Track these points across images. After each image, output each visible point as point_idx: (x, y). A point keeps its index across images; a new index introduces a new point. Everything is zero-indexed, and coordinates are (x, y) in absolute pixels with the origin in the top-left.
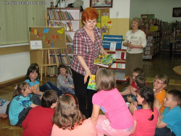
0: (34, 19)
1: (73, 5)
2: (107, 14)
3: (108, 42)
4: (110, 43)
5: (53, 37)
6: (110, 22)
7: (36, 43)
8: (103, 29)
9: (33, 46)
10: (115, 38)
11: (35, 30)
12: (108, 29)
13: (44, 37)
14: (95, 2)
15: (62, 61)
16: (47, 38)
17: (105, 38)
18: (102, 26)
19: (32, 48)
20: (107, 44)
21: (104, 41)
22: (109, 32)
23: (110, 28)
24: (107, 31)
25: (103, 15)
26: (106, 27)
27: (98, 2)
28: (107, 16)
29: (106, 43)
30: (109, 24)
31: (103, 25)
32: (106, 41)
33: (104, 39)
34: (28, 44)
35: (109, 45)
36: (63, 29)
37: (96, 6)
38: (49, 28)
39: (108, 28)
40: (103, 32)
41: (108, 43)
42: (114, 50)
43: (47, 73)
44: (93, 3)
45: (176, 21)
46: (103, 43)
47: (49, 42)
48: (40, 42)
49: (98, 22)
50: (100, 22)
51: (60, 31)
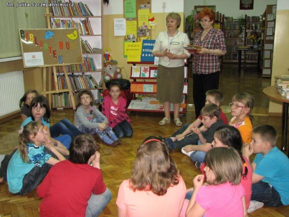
0: (27, 15)
2: (148, 6)
5: (61, 45)
6: (152, 20)
7: (34, 57)
8: (141, 31)
9: (28, 61)
11: (30, 35)
12: (149, 31)
13: (46, 46)
15: (75, 85)
16: (50, 48)
17: (146, 44)
18: (139, 26)
19: (27, 64)
20: (149, 55)
21: (144, 50)
22: (150, 35)
23: (153, 28)
24: (148, 34)
25: (140, 8)
26: (146, 26)
28: (148, 10)
29: (148, 53)
30: (151, 22)
31: (141, 25)
32: (147, 50)
33: (144, 47)
34: (19, 58)
36: (75, 32)
38: (53, 31)
39: (149, 28)
40: (142, 35)
43: (52, 104)
45: (246, 16)
46: (143, 53)
47: (54, 54)
48: (39, 55)
49: (133, 19)
50: (136, 19)
51: (71, 35)
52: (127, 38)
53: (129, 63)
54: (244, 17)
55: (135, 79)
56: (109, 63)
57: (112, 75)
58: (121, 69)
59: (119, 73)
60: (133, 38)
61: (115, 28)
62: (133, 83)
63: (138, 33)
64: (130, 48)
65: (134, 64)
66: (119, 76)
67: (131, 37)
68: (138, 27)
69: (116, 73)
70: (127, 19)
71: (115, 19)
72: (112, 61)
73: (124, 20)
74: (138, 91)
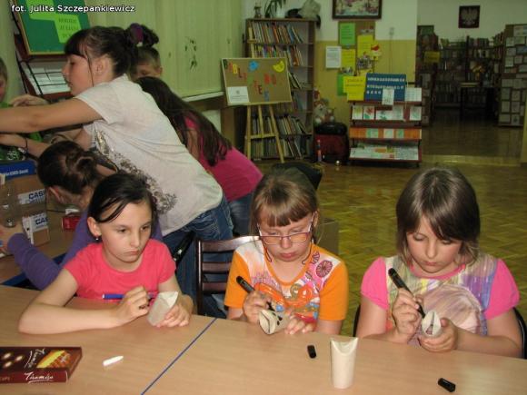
1: (299, 13)
2: (371, 31)
3: (377, 87)
4: (381, 90)
5: (267, 80)
6: (376, 48)
7: (238, 92)
8: (362, 62)
9: (232, 98)
10: (392, 80)
11: (233, 65)
12: (373, 62)
13: (250, 80)
14: (344, 7)
16: (255, 82)
17: (372, 79)
18: (359, 57)
19: (232, 102)
20: (376, 92)
21: (368, 86)
22: (373, 67)
23: (377, 59)
24: (370, 66)
25: (361, 34)
26: (367, 57)
27: (351, 6)
28: (371, 36)
29: (374, 90)
30: (374, 51)
31: (360, 54)
32: (373, 86)
33: (368, 82)
34: (222, 94)
35: (380, 92)
36: (282, 63)
37: (345, 14)
38: (257, 61)
39: (372, 59)
40: (362, 67)
41: (378, 90)
42: (391, 103)
44: (339, 8)
45: (468, 37)
46: (367, 89)
47: (260, 90)
48: (244, 90)
49: (351, 47)
50: (355, 47)
51: (278, 66)
52: (342, 72)
53: (350, 102)
54: (465, 40)
55: (354, 121)
56: (319, 103)
57: (323, 117)
58: (333, 110)
59: (332, 114)
60: (351, 71)
61: (327, 58)
62: (352, 127)
63: (357, 65)
64: (350, 83)
65: (354, 102)
66: (332, 118)
67: (348, 69)
68: (357, 58)
69: (328, 115)
70: (344, 47)
71: (327, 47)
72: (322, 100)
73: (339, 48)
74: (360, 136)
